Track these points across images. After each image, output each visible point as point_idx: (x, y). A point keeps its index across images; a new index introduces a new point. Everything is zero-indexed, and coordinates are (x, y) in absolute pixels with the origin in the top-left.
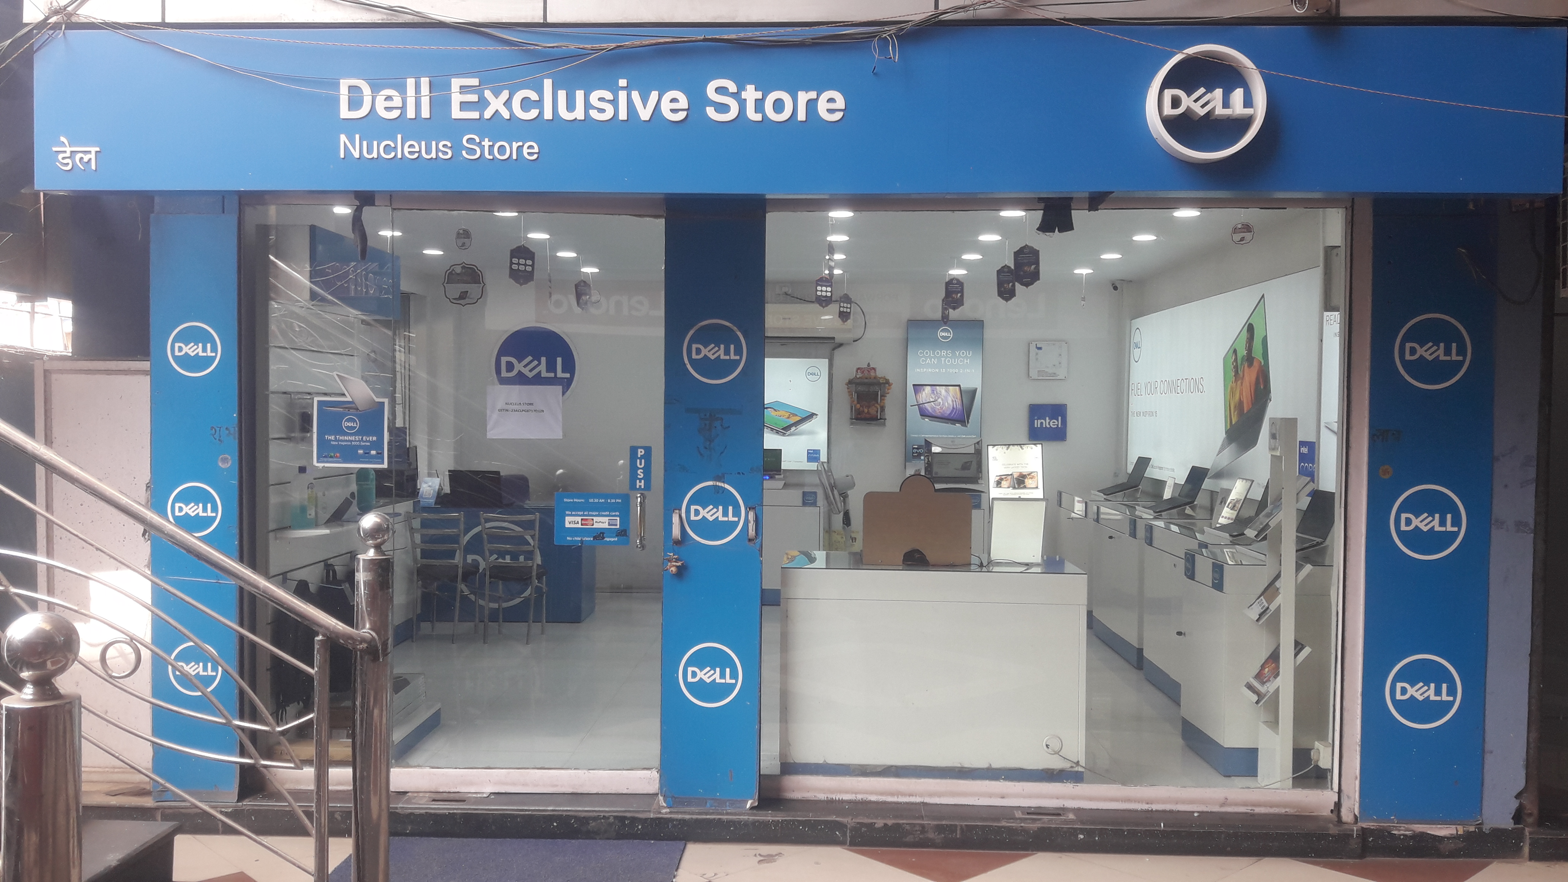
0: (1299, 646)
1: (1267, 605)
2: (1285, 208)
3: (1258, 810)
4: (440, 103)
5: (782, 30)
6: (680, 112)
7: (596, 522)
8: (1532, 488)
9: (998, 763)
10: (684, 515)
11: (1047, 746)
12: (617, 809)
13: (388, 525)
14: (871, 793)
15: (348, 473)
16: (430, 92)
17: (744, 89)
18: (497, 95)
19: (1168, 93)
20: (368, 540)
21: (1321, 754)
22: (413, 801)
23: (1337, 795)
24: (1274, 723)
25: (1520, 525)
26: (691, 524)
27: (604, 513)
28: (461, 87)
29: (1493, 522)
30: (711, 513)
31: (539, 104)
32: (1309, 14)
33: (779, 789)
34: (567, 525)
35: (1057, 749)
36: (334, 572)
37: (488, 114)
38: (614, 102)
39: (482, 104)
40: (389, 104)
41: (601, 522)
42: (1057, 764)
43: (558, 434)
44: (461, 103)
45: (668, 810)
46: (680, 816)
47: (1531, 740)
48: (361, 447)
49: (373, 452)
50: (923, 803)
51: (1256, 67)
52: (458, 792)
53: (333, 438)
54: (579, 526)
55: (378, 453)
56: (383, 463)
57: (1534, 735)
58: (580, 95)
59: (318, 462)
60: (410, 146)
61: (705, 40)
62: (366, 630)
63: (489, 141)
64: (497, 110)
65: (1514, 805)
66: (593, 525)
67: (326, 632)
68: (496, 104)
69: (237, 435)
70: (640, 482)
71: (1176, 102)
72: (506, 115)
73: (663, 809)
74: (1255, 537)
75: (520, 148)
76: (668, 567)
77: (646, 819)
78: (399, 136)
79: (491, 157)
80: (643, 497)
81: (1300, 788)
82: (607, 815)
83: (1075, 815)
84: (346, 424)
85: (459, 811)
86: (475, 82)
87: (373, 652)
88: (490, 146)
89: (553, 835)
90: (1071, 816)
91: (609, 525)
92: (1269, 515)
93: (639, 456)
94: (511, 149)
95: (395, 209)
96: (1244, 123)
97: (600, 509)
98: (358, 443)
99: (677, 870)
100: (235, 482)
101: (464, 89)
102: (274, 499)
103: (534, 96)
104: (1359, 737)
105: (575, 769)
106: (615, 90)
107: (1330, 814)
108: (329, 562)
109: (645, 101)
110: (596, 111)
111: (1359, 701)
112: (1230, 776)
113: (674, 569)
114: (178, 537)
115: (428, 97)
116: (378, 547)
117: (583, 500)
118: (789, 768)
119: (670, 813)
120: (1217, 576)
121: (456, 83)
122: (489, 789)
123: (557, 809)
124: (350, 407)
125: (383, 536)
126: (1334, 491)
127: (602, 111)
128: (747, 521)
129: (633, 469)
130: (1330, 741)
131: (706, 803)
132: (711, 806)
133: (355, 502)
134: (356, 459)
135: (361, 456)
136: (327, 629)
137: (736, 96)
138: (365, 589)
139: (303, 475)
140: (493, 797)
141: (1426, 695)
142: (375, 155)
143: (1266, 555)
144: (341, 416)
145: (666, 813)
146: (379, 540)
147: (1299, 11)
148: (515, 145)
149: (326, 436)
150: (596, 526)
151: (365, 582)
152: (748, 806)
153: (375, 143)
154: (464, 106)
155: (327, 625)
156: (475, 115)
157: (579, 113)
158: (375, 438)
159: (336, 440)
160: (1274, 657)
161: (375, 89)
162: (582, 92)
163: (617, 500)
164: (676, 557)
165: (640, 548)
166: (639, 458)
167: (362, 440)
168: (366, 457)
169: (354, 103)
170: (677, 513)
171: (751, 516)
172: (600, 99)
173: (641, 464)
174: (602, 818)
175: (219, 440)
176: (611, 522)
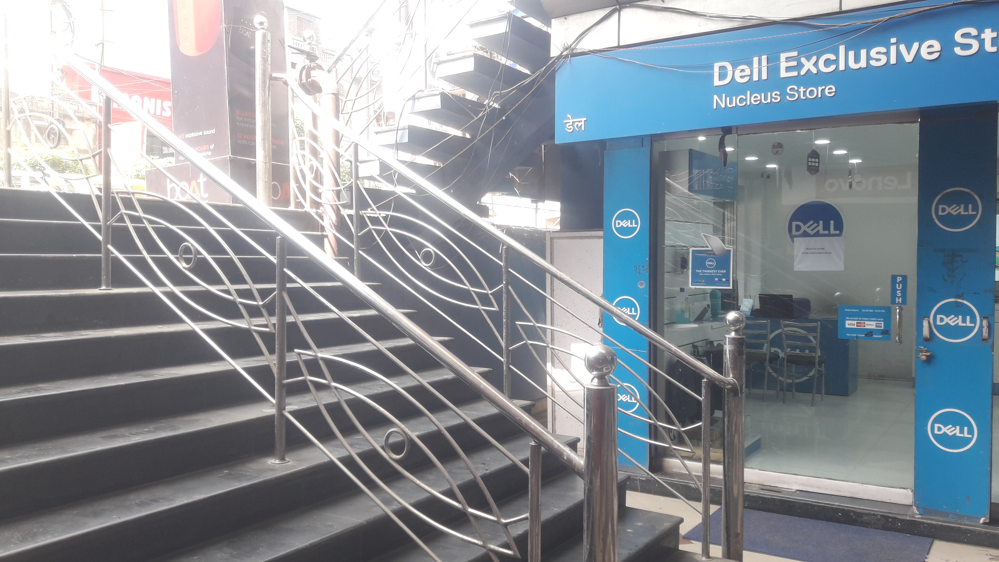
4: (774, 69)
6: (935, 54)
7: (867, 325)
10: (931, 321)
12: (884, 510)
15: (704, 292)
16: (768, 64)
17: (983, 32)
18: (808, 59)
20: (732, 327)
22: (749, 488)
26: (938, 327)
27: (873, 319)
28: (786, 58)
30: (952, 321)
31: (836, 61)
34: (847, 326)
36: (698, 351)
37: (803, 72)
38: (887, 54)
39: (799, 66)
40: (743, 74)
41: (871, 325)
43: (842, 268)
44: (786, 68)
45: (920, 516)
46: (929, 521)
48: (716, 277)
49: (724, 280)
52: (776, 487)
53: (700, 271)
54: (855, 327)
55: (727, 280)
56: (729, 286)
59: (692, 285)
60: (755, 97)
61: (954, 4)
62: (730, 378)
64: (809, 69)
66: (865, 327)
67: (708, 377)
68: (808, 65)
69: (648, 270)
70: (899, 299)
72: (814, 71)
73: (916, 514)
75: (823, 90)
76: (920, 356)
77: (904, 520)
78: (749, 92)
79: (805, 98)
80: (901, 309)
82: (876, 513)
84: (708, 263)
85: (778, 498)
86: (795, 54)
87: (734, 391)
88: (804, 91)
89: (839, 521)
91: (876, 327)
94: (817, 92)
95: (739, 135)
97: (870, 316)
98: (715, 274)
99: (928, 554)
100: (647, 296)
101: (788, 59)
102: (667, 308)
103: (832, 57)
105: (853, 482)
106: (888, 45)
108: (695, 344)
109: (909, 50)
110: (874, 60)
113: (924, 357)
115: (766, 67)
116: (737, 331)
117: (858, 310)
119: (922, 518)
121: (783, 56)
122: (795, 487)
123: (841, 505)
124: (710, 253)
125: (740, 325)
127: (878, 60)
128: (981, 327)
129: (894, 290)
131: (949, 515)
132: (953, 518)
133: (710, 310)
134: (714, 284)
135: (717, 282)
136: (709, 375)
137: (978, 37)
138: (729, 355)
139: (683, 293)
140: (798, 492)
142: (734, 105)
144: (705, 259)
145: (919, 518)
146: (738, 327)
148: (820, 89)
149: (697, 270)
150: (867, 327)
151: (729, 351)
152: (981, 522)
153: (734, 98)
154: (788, 69)
155: (709, 373)
156: (795, 74)
157: (863, 64)
158: (725, 271)
159: (702, 273)
161: (734, 66)
162: (865, 50)
163: (882, 311)
164: (926, 349)
165: (898, 342)
166: (898, 283)
167: (717, 273)
168: (720, 283)
169: (722, 76)
170: (926, 320)
171: (985, 323)
172: (877, 53)
173: (899, 287)
174: (872, 515)
175: (639, 273)
176: (878, 325)
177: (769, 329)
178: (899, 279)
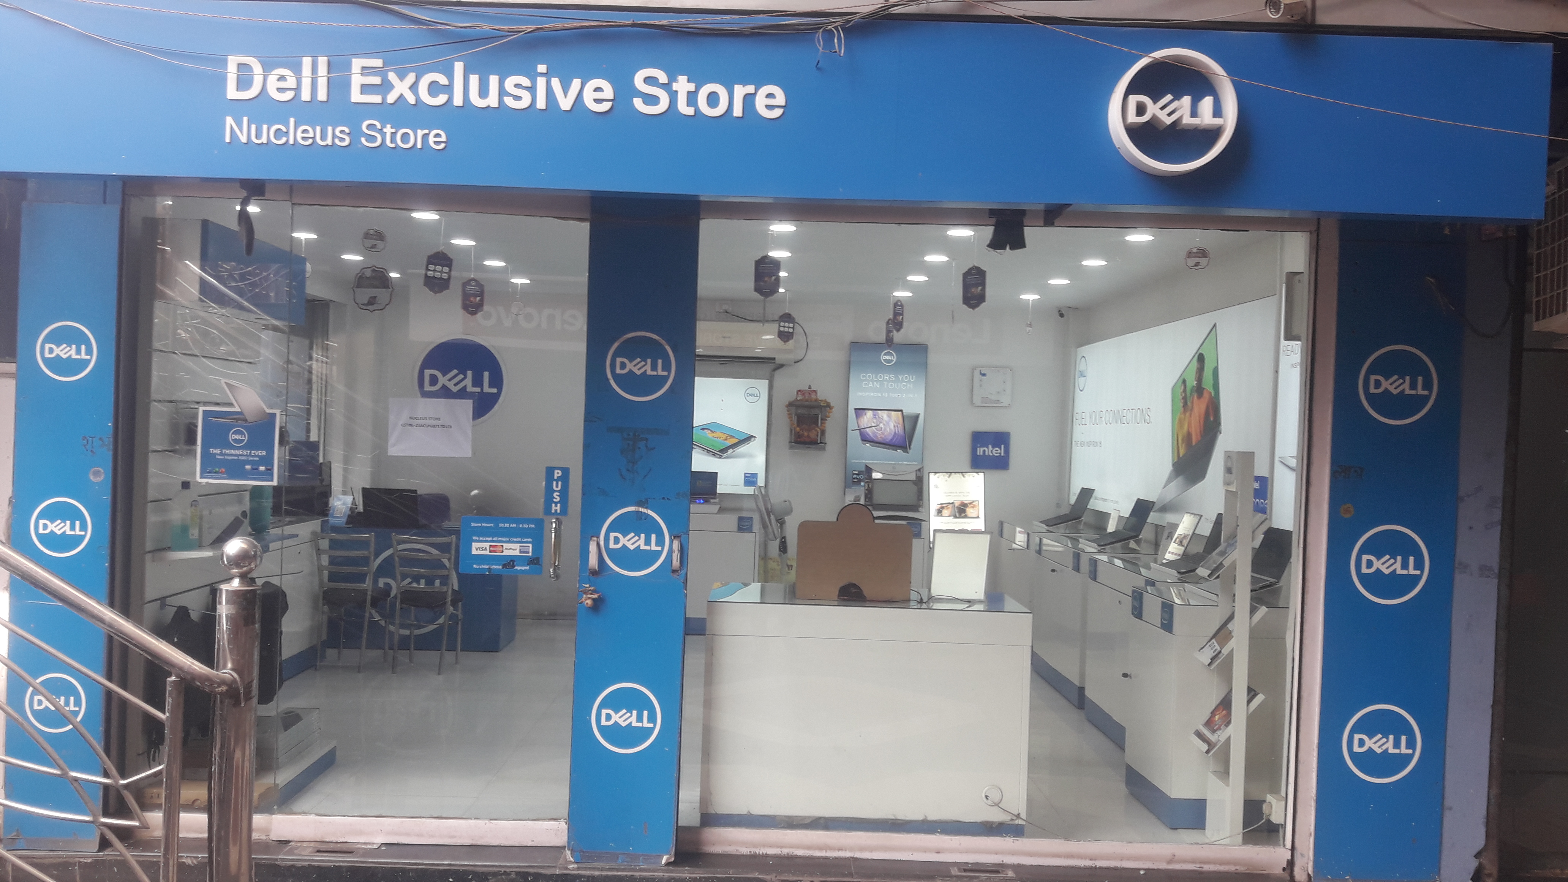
0: (1252, 693)
1: (1219, 649)
2: (1247, 231)
3: (1207, 868)
4: (339, 85)
5: (718, 18)
6: (605, 102)
7: (506, 549)
8: (1497, 531)
9: (934, 815)
10: (602, 543)
11: (987, 797)
12: (520, 863)
13: (255, 552)
14: (798, 847)
15: (240, 489)
16: (329, 73)
17: (676, 81)
18: (402, 77)
19: (1133, 99)
20: (233, 569)
21: (1274, 807)
22: (296, 852)
23: (1289, 853)
24: (1224, 773)
25: (1484, 570)
26: (610, 552)
27: (515, 540)
28: (363, 68)
29: (1456, 565)
30: (632, 542)
31: (448, 89)
32: (1283, 20)
33: (698, 843)
34: (474, 552)
35: (996, 801)
37: (391, 98)
38: (532, 89)
39: (385, 87)
40: (282, 85)
41: (512, 549)
42: (996, 816)
43: (468, 453)
44: (362, 85)
45: (575, 866)
46: (588, 873)
47: (1492, 797)
48: (248, 462)
49: (262, 468)
50: (853, 858)
51: (1227, 73)
52: (346, 842)
53: (218, 451)
54: (487, 553)
55: (267, 469)
56: (272, 480)
57: (1495, 791)
58: (494, 80)
59: (201, 477)
60: (305, 131)
61: (634, 25)
62: (227, 671)
63: (392, 128)
64: (402, 95)
65: (1474, 864)
66: (502, 552)
67: (180, 672)
68: (401, 88)
69: (111, 447)
70: (556, 506)
71: (1141, 110)
72: (411, 99)
73: (570, 864)
74: (1208, 576)
75: (425, 136)
76: (583, 600)
77: (552, 875)
78: (292, 121)
79: (393, 145)
80: (559, 522)
81: (1251, 844)
82: (508, 870)
83: (1015, 873)
84: (232, 437)
85: (346, 864)
86: (378, 63)
87: (234, 695)
90: (1011, 874)
91: (521, 552)
92: (1223, 553)
93: (556, 478)
94: (416, 138)
95: (294, 204)
96: (1213, 134)
97: (510, 535)
98: (246, 458)
100: (108, 498)
101: (365, 71)
102: (153, 518)
103: (443, 80)
104: (1314, 791)
105: (475, 819)
106: (533, 76)
107: (1282, 872)
109: (566, 90)
110: (511, 98)
111: (1315, 753)
112: (1176, 829)
113: (589, 602)
115: (326, 78)
116: (243, 577)
117: (492, 525)
118: (709, 819)
119: (578, 868)
120: (1166, 616)
121: (357, 64)
122: (380, 840)
123: (453, 863)
124: (239, 418)
125: (250, 564)
126: (1291, 529)
127: (518, 98)
128: (671, 551)
129: (549, 491)
130: (1283, 794)
131: (618, 858)
132: (623, 862)
133: (247, 522)
134: (243, 475)
135: (249, 472)
136: (181, 669)
137: (667, 87)
138: (227, 625)
139: (186, 492)
140: (384, 848)
141: (1384, 747)
142: (264, 140)
143: (1217, 595)
144: (227, 429)
145: (574, 869)
146: (245, 569)
147: (1272, 16)
148: (420, 133)
149: (211, 450)
150: (506, 553)
151: (227, 615)
152: (663, 862)
153: (265, 127)
154: (365, 89)
155: (181, 664)
156: (377, 99)
157: (492, 100)
158: (264, 453)
159: (221, 454)
160: (1226, 704)
161: (267, 68)
162: (497, 77)
163: (530, 526)
164: (592, 588)
165: (553, 578)
166: (555, 480)
167: (250, 455)
168: (254, 474)
169: (244, 83)
170: (594, 540)
171: (676, 545)
172: (517, 86)
173: (557, 487)
174: (503, 874)
175: (92, 451)
176: (523, 549)
177: (372, 549)
178: (557, 474)
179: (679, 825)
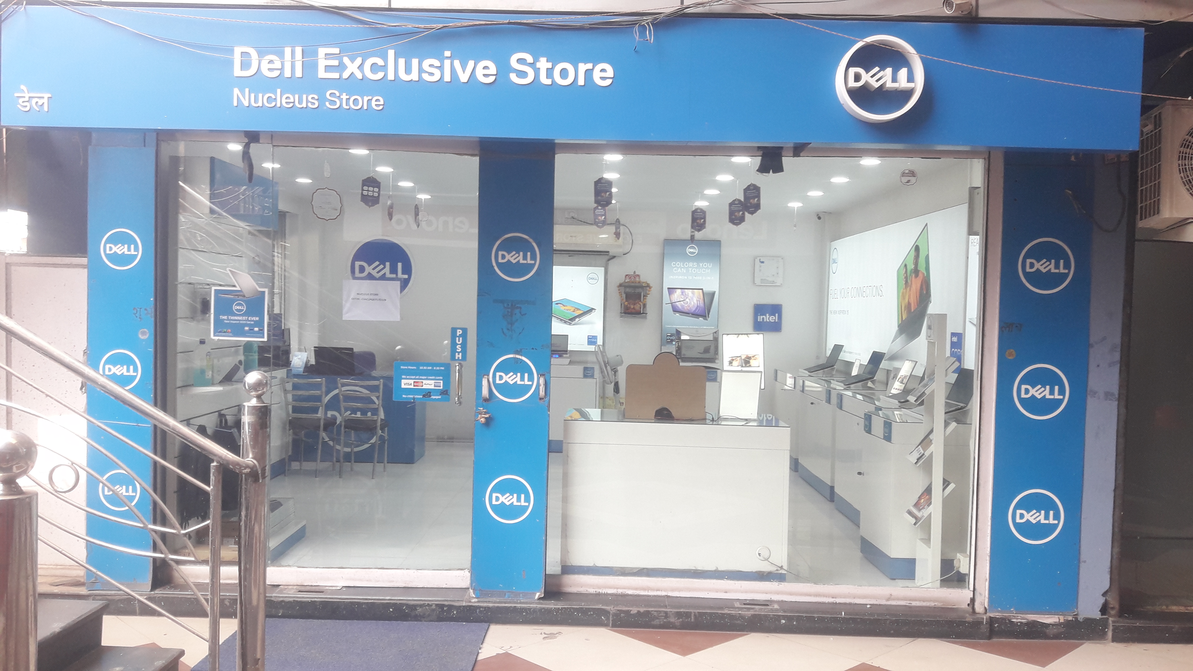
0: (946, 483)
1: (923, 452)
2: (940, 158)
3: (914, 604)
4: (310, 66)
5: (567, 17)
6: (490, 77)
7: (425, 384)
8: (1117, 368)
9: (723, 567)
10: (491, 380)
11: (759, 554)
12: (438, 599)
13: (267, 381)
14: (629, 588)
15: (236, 345)
16: (303, 58)
17: (538, 61)
18: (352, 60)
19: (852, 71)
20: (252, 392)
21: (962, 562)
22: (284, 592)
23: (972, 593)
24: (927, 540)
25: (1108, 395)
26: (497, 386)
27: (431, 378)
28: (326, 55)
29: (1088, 392)
30: (511, 378)
31: (384, 68)
32: (956, 14)
33: (559, 585)
34: (403, 386)
35: (766, 557)
36: (226, 421)
37: (346, 75)
38: (441, 68)
39: (341, 67)
40: (271, 66)
41: (429, 384)
42: (766, 568)
43: (397, 318)
44: (326, 66)
45: (476, 600)
46: (485, 605)
47: (1114, 553)
48: (247, 325)
49: (256, 329)
50: (667, 596)
51: (917, 52)
52: (318, 586)
53: (225, 317)
54: (412, 387)
55: (260, 330)
56: (263, 337)
57: (1116, 550)
58: (415, 62)
59: (214, 336)
60: (287, 98)
61: (509, 23)
62: (249, 459)
63: (346, 95)
64: (352, 73)
65: (1102, 600)
66: (422, 386)
67: (219, 460)
68: (352, 67)
69: (153, 314)
70: (459, 354)
71: (857, 78)
72: (359, 76)
73: (473, 599)
74: (915, 401)
75: (369, 101)
76: (479, 418)
77: (460, 607)
78: (279, 91)
79: (348, 107)
80: (461, 366)
81: (945, 587)
82: (430, 603)
83: (779, 605)
84: (235, 307)
85: (319, 600)
86: (336, 51)
87: (254, 475)
88: (347, 99)
89: (389, 618)
90: (776, 606)
91: (435, 386)
92: (925, 386)
93: (458, 335)
94: (363, 102)
95: (274, 146)
96: (907, 94)
97: (428, 374)
98: (244, 322)
99: (482, 644)
100: (151, 350)
101: (328, 56)
102: (181, 366)
103: (381, 62)
104: (989, 549)
105: (406, 569)
106: (442, 59)
107: (967, 607)
108: (222, 412)
109: (464, 68)
110: (427, 74)
111: (989, 523)
112: (895, 579)
113: (483, 420)
114: (108, 387)
115: (301, 62)
116: (259, 397)
117: (415, 368)
118: (567, 569)
119: (478, 602)
120: (887, 430)
121: (322, 51)
122: (341, 584)
123: (393, 598)
124: (239, 294)
125: (263, 389)
126: (973, 368)
127: (431, 74)
128: (538, 385)
129: (454, 344)
130: (968, 553)
131: (505, 595)
132: (509, 597)
133: (242, 367)
134: (243, 334)
135: (247, 332)
136: (220, 457)
137: (532, 65)
138: (249, 429)
139: (203, 346)
140: (345, 589)
141: (1038, 519)
142: (260, 104)
143: (923, 415)
144: (232, 301)
145: (475, 602)
146: (260, 392)
147: (948, 12)
148: (366, 99)
149: (221, 316)
150: (425, 387)
151: (249, 424)
152: (537, 597)
153: (260, 95)
154: (328, 68)
155: (220, 455)
156: (336, 75)
157: (414, 76)
158: (257, 319)
159: (228, 319)
160: (928, 491)
161: (261, 55)
162: (417, 60)
163: (441, 368)
164: (485, 411)
165: (458, 404)
166: (458, 337)
167: (248, 320)
168: (251, 332)
169: (245, 65)
170: (485, 378)
171: (542, 381)
172: (430, 66)
173: (460, 341)
174: (427, 606)
175: (140, 318)
176: (436, 384)
177: (324, 389)
178: (459, 332)
179: (547, 573)
